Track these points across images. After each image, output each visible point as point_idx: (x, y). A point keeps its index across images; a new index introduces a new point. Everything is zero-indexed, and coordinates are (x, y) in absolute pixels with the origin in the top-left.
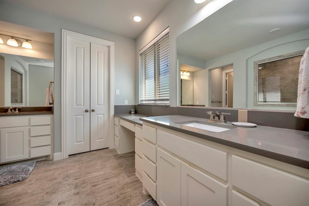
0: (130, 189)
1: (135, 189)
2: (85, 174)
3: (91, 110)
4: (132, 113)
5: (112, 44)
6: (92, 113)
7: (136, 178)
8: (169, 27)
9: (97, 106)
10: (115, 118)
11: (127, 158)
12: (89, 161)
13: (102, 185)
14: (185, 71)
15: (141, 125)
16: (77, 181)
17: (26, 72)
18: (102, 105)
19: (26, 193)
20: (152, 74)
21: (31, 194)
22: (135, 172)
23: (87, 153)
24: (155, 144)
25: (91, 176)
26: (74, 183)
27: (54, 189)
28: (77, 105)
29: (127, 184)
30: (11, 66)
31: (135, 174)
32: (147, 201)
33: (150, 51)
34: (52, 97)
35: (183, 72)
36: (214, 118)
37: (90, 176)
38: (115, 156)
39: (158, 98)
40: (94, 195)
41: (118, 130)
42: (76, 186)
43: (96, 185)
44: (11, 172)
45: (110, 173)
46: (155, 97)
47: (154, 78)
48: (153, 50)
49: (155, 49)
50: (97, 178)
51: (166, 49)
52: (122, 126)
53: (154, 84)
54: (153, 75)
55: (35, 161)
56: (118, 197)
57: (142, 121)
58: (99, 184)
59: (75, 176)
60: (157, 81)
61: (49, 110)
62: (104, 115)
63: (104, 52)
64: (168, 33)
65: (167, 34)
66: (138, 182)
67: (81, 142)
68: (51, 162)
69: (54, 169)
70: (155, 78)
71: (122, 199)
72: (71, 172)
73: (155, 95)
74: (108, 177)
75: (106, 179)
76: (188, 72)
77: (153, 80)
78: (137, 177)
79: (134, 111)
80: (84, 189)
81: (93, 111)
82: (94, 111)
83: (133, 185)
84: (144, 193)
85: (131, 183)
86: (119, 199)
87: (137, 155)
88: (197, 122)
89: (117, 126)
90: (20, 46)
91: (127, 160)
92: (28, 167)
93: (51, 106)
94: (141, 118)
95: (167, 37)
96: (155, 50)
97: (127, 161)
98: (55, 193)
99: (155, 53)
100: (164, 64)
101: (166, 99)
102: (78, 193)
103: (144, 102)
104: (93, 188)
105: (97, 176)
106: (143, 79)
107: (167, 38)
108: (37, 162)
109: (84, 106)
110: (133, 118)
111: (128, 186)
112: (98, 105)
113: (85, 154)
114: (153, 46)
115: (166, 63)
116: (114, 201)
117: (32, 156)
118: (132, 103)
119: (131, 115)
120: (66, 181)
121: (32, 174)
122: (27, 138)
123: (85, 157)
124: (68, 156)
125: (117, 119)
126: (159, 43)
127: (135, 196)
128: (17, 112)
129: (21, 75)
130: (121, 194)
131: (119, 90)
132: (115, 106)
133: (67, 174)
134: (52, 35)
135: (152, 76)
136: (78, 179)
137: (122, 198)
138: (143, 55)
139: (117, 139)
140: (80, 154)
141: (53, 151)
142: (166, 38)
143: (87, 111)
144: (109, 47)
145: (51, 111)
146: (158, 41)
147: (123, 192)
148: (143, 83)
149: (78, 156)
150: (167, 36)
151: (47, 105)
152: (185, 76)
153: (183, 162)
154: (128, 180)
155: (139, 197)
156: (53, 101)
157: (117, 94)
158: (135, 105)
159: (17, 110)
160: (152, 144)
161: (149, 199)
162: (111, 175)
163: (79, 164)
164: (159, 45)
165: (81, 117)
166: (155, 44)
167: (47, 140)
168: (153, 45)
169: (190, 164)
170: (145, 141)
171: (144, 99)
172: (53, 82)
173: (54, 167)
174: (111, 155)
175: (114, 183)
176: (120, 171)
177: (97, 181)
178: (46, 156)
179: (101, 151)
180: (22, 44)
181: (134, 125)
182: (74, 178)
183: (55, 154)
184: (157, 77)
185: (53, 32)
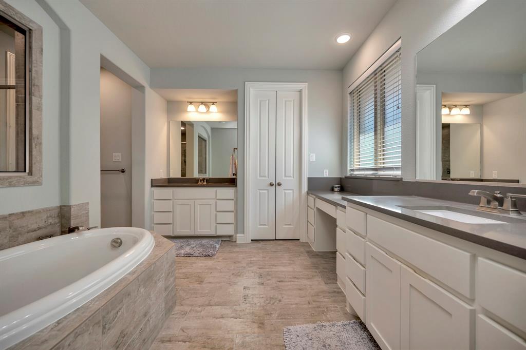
0: (327, 300)
1: (335, 302)
2: (270, 266)
3: (277, 183)
4: (336, 189)
5: (304, 86)
6: (278, 187)
7: (338, 288)
8: (400, 38)
9: (284, 178)
10: (309, 197)
11: (325, 259)
12: (274, 252)
13: (289, 283)
14: (456, 106)
15: (344, 207)
16: (262, 270)
17: (209, 137)
18: (290, 176)
19: (216, 269)
20: (370, 123)
21: (219, 271)
22: (337, 280)
23: (271, 241)
24: (364, 237)
25: (277, 270)
26: (258, 272)
27: (239, 272)
28: (260, 176)
29: (323, 292)
30: (199, 133)
31: (337, 284)
32: (351, 322)
33: (368, 85)
34: (236, 167)
35: (450, 109)
36: (489, 202)
37: (274, 269)
38: (308, 252)
39: (382, 165)
40: (280, 291)
41: (312, 214)
42: (261, 276)
43: (282, 281)
44: (202, 246)
45: (300, 272)
46: (376, 164)
47: (373, 130)
48: (373, 83)
49: (377, 80)
50: (283, 273)
51: (396, 78)
52: (318, 210)
53: (373, 141)
54: (373, 126)
55: (220, 239)
56: (309, 303)
57: (346, 202)
58: (286, 282)
59: (260, 265)
60: (379, 135)
61: (232, 182)
62: (293, 192)
63: (294, 100)
64: (400, 49)
65: (397, 51)
66: (339, 294)
67: (265, 225)
68: (234, 244)
69: (238, 252)
70: (375, 131)
71: (314, 308)
72: (255, 259)
73: (376, 161)
74: (297, 276)
75: (295, 278)
76: (466, 106)
77: (373, 134)
78: (340, 288)
79: (339, 187)
80: (269, 281)
81: (279, 184)
82: (281, 185)
83: (332, 295)
84: (349, 311)
85: (329, 293)
86: (310, 306)
87: (340, 255)
88: (448, 209)
89: (311, 208)
90: (208, 111)
91: (325, 261)
92: (215, 245)
93: (234, 177)
94: (345, 197)
95: (397, 56)
96: (376, 82)
97: (325, 263)
98: (240, 276)
99: (376, 86)
100: (392, 105)
101: (395, 168)
102: (263, 283)
103: (356, 173)
104: (278, 283)
105: (283, 272)
106: (356, 133)
107: (397, 58)
108: (222, 241)
109: (268, 177)
110: (336, 197)
111: (324, 295)
112: (285, 176)
113: (269, 242)
114: (373, 75)
115: (395, 103)
116: (304, 306)
117: (218, 234)
118: (336, 174)
119: (333, 193)
120: (250, 267)
121: (218, 252)
122: (214, 212)
123: (269, 246)
124: (250, 241)
125: (311, 198)
126: (384, 68)
127: (335, 311)
128: (205, 183)
129: (205, 141)
130: (314, 301)
131: (314, 155)
132: (309, 179)
133: (251, 261)
134: (236, 91)
135: (370, 127)
136: (262, 268)
137: (315, 306)
138: (355, 94)
139: (311, 228)
140: (264, 241)
141: (237, 232)
142: (395, 58)
143: (271, 185)
144: (300, 91)
145: (234, 183)
146: (381, 66)
147: (317, 300)
148: (355, 140)
149: (262, 243)
150: (398, 53)
151: (230, 176)
152: (457, 116)
153: (403, 266)
154: (324, 287)
155: (339, 313)
156: (236, 172)
157: (311, 160)
158: (341, 178)
159: (205, 181)
160: (360, 236)
161: (354, 320)
162: (301, 275)
163: (263, 252)
164: (384, 71)
165: (265, 193)
166: (376, 72)
167: (230, 217)
168: (373, 73)
169: (416, 270)
170: (350, 231)
171: (356, 167)
172: (236, 149)
173: (237, 249)
174: (302, 249)
175: (305, 285)
176: (315, 274)
177: (284, 277)
178: (230, 236)
179: (289, 243)
180: (209, 108)
181: (334, 207)
182: (258, 267)
183: (239, 235)
184: (379, 128)
185: (236, 89)
